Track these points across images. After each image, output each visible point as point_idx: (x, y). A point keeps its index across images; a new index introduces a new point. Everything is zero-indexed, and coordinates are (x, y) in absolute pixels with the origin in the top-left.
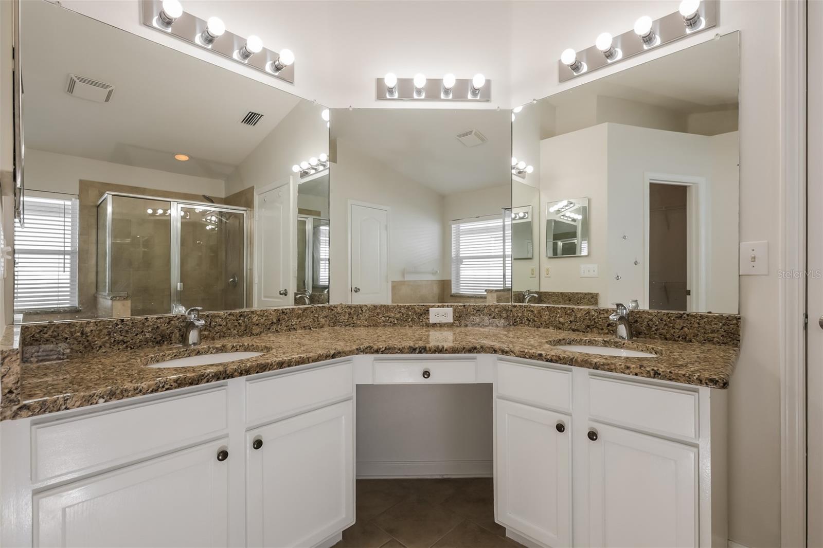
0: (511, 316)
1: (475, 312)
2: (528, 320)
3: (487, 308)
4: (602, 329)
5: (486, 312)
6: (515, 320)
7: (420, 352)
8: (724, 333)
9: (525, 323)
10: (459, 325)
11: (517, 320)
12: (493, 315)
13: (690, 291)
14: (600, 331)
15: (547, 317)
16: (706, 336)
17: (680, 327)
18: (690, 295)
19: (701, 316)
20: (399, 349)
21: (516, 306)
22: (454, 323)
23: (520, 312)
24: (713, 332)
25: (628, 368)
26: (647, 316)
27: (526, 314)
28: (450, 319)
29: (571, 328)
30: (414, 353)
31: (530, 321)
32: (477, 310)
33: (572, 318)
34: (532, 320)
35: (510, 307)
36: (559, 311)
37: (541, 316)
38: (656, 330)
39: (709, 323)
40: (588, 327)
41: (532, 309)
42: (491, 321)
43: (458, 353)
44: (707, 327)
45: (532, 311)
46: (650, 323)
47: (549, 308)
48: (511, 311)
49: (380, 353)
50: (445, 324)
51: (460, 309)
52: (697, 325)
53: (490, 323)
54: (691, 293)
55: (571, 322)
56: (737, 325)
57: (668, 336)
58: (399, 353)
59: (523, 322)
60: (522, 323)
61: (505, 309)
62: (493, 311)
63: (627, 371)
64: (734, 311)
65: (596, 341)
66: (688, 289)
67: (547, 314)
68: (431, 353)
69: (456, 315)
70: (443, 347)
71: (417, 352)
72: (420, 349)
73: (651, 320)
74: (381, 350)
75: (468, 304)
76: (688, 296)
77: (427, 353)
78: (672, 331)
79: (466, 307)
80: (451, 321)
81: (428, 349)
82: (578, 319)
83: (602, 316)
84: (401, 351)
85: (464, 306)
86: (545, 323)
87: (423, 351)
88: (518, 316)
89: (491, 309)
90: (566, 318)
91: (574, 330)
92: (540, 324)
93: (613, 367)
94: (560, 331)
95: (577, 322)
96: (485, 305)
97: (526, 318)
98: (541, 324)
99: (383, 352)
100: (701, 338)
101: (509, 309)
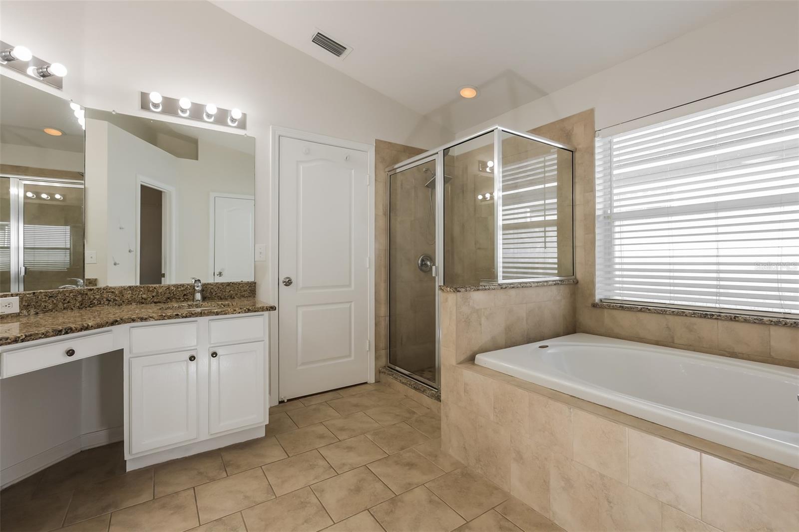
0: (87, 299)
1: (47, 298)
2: (107, 300)
3: (61, 293)
4: (180, 299)
5: (60, 297)
6: (91, 302)
7: (67, 333)
8: (249, 291)
9: (104, 303)
10: (27, 314)
11: (94, 301)
12: (68, 300)
13: (164, 274)
14: (178, 300)
15: (129, 296)
16: (241, 294)
17: (228, 291)
18: (164, 277)
19: (239, 283)
20: (43, 334)
21: (93, 289)
22: (20, 312)
23: (98, 295)
24: (244, 291)
25: (235, 310)
26: (210, 286)
27: (105, 296)
28: (16, 309)
29: (153, 301)
30: (60, 335)
31: (110, 301)
32: (50, 297)
33: (154, 294)
34: (112, 300)
35: (85, 290)
36: (142, 289)
37: (123, 295)
38: (216, 294)
39: (243, 287)
40: (169, 298)
41: (113, 290)
42: (65, 305)
43: (102, 327)
44: (242, 289)
45: (113, 292)
46: (212, 290)
47: (132, 288)
48: (87, 294)
49: (20, 341)
50: (7, 316)
51: (28, 297)
52: (237, 289)
53: (64, 309)
54: (166, 277)
55: (153, 297)
56: (255, 286)
57: (222, 297)
58: (43, 338)
59: (102, 302)
60: (100, 304)
61: (80, 293)
62: (67, 296)
63: (235, 312)
64: (251, 280)
65: (183, 306)
66: (163, 272)
67: (129, 293)
68: (78, 332)
69: (24, 304)
70: (88, 325)
71: (63, 333)
72: (65, 330)
73: (212, 289)
74: (21, 338)
75: (39, 291)
76: (163, 278)
77: (73, 333)
78: (225, 293)
79: (36, 294)
80: (18, 311)
81: (74, 329)
82: (159, 294)
83: (180, 289)
84: (46, 335)
85: (34, 293)
86: (127, 301)
87: (69, 331)
88: (95, 298)
89: (65, 294)
90: (149, 294)
91: (155, 303)
92: (121, 302)
93: (227, 312)
94: (143, 305)
95: (158, 296)
96: (59, 291)
97: (105, 299)
98: (123, 302)
99: (23, 341)
100: (239, 295)
101: (85, 293)
